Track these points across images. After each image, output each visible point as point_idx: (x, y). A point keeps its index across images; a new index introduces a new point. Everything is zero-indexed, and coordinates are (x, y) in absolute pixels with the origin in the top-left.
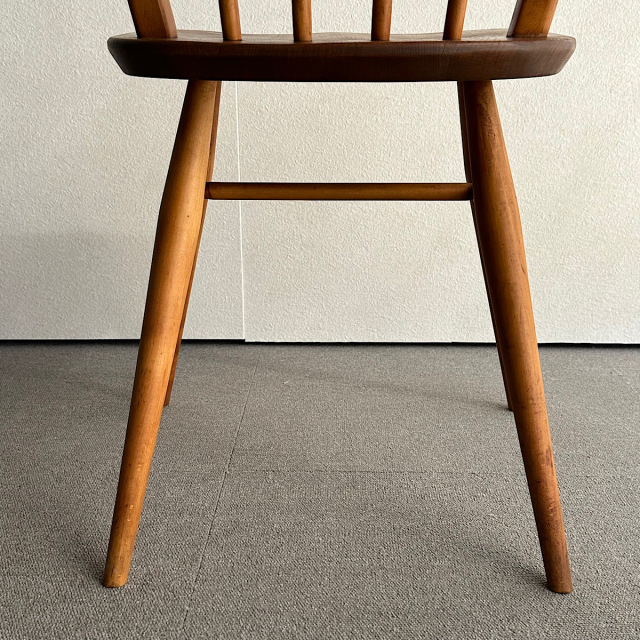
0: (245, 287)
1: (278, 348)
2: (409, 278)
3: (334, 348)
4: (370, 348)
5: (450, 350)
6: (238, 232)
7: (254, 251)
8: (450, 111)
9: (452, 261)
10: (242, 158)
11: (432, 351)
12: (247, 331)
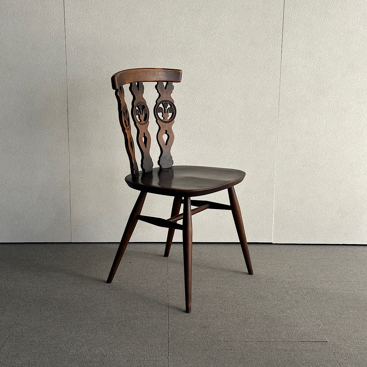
0: (274, 225)
1: (284, 245)
2: (329, 223)
3: (303, 245)
4: (315, 246)
5: (342, 246)
6: (273, 207)
7: (278, 213)
8: (344, 170)
9: (343, 217)
10: (276, 183)
11: (336, 247)
12: (273, 240)
